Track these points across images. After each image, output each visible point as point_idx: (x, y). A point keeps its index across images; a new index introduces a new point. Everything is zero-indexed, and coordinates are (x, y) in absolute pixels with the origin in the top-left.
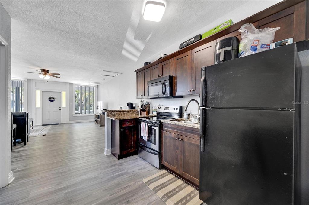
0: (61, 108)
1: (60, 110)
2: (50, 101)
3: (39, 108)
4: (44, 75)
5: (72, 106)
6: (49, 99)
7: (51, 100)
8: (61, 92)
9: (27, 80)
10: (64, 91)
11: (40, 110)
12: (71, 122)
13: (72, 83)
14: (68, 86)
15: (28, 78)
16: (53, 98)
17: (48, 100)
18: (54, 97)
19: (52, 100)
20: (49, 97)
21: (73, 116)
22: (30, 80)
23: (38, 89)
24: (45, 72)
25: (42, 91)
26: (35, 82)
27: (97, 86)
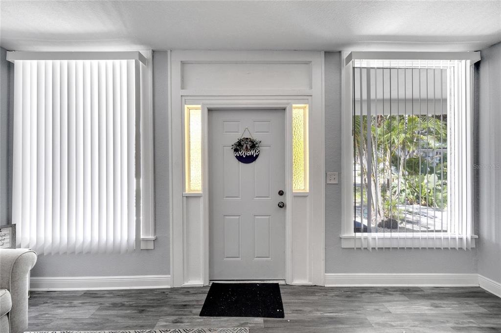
0: (288, 200)
1: (282, 206)
2: (240, 159)
3: (197, 197)
6: (236, 150)
7: (243, 153)
8: (284, 109)
9: (146, 53)
11: (200, 210)
14: (319, 69)
15: (155, 49)
16: (254, 145)
17: (231, 156)
18: (256, 137)
19: (249, 153)
20: (236, 141)
21: (345, 245)
23: (192, 100)
25: (210, 110)
26: (183, 63)
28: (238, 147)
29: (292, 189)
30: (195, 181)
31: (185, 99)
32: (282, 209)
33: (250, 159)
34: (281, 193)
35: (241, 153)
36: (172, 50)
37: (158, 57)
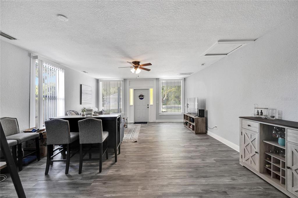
0: (149, 106)
1: (148, 107)
2: (140, 99)
3: (132, 106)
4: (136, 69)
5: (159, 103)
7: (141, 98)
8: (149, 89)
9: (123, 80)
10: (151, 87)
11: (133, 108)
12: (157, 121)
13: (159, 79)
14: (155, 81)
15: (125, 78)
16: (143, 96)
17: (138, 98)
18: (143, 95)
19: (142, 98)
21: (160, 114)
22: (126, 79)
23: (131, 88)
24: (136, 64)
25: (134, 90)
26: (129, 81)
27: (184, 79)
28: (140, 96)
30: (132, 103)
33: (142, 99)
34: (148, 105)
35: (140, 98)
36: (127, 79)
37: (125, 80)
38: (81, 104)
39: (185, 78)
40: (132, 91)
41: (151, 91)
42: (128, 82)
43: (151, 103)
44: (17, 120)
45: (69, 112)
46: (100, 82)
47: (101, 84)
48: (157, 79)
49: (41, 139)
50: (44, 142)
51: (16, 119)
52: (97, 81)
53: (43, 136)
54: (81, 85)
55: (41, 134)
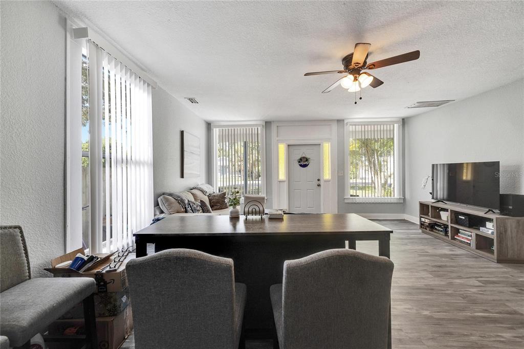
0: (322, 183)
1: (319, 185)
2: (301, 165)
3: (284, 182)
4: (355, 75)
6: (299, 162)
7: (302, 163)
8: (320, 145)
9: (264, 124)
10: (328, 140)
11: (285, 187)
13: (343, 120)
14: (335, 127)
15: (267, 120)
16: (307, 160)
17: (297, 165)
18: (308, 156)
20: (299, 158)
21: (346, 201)
22: (270, 122)
23: (282, 141)
25: (288, 145)
26: (277, 126)
27: (401, 120)
28: (300, 160)
29: (323, 178)
30: (283, 176)
31: (279, 141)
32: (319, 187)
33: (305, 166)
34: (319, 180)
35: (301, 163)
36: (273, 121)
37: (268, 124)
38: (182, 176)
39: (403, 120)
40: (282, 149)
41: (327, 148)
42: (274, 128)
43: (327, 175)
44: (21, 232)
45: (161, 197)
46: (214, 129)
47: (216, 132)
48: (340, 121)
49: (99, 292)
50: (110, 303)
51: (20, 228)
52: (209, 126)
53: (106, 283)
54: (182, 133)
55: (99, 277)
